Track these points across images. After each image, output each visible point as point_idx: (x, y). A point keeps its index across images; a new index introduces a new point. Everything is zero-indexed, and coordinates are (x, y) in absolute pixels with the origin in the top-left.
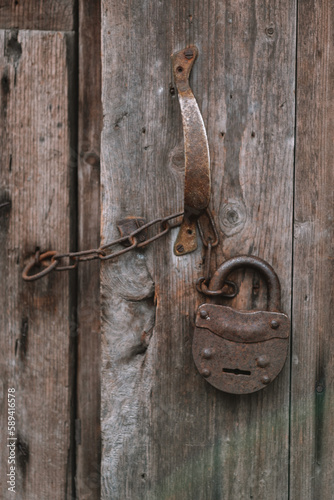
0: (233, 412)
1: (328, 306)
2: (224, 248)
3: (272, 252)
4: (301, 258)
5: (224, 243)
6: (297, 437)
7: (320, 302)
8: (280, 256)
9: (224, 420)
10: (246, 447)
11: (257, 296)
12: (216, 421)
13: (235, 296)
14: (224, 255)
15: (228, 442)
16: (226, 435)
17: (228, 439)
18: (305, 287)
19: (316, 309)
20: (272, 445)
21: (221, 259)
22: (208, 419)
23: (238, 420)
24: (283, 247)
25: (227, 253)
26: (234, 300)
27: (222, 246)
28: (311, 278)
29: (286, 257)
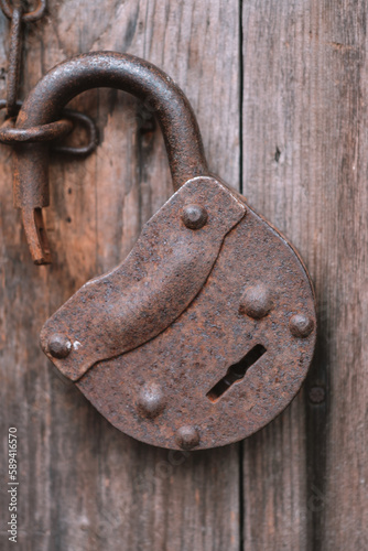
0: (96, 451)
1: (335, 176)
2: (62, 27)
3: (185, 33)
4: (263, 49)
5: (62, 14)
6: (260, 519)
7: (316, 166)
8: (207, 44)
9: (73, 473)
10: (130, 540)
11: (150, 150)
12: (54, 473)
13: (92, 152)
14: (61, 45)
15: (83, 528)
16: (79, 510)
17: (85, 520)
18: (274, 127)
19: (305, 184)
20: (198, 536)
21: (54, 55)
22: (32, 468)
23: (108, 473)
24: (214, 20)
25: (71, 38)
26: (90, 164)
27: (57, 21)
28: (290, 102)
29: (223, 48)
